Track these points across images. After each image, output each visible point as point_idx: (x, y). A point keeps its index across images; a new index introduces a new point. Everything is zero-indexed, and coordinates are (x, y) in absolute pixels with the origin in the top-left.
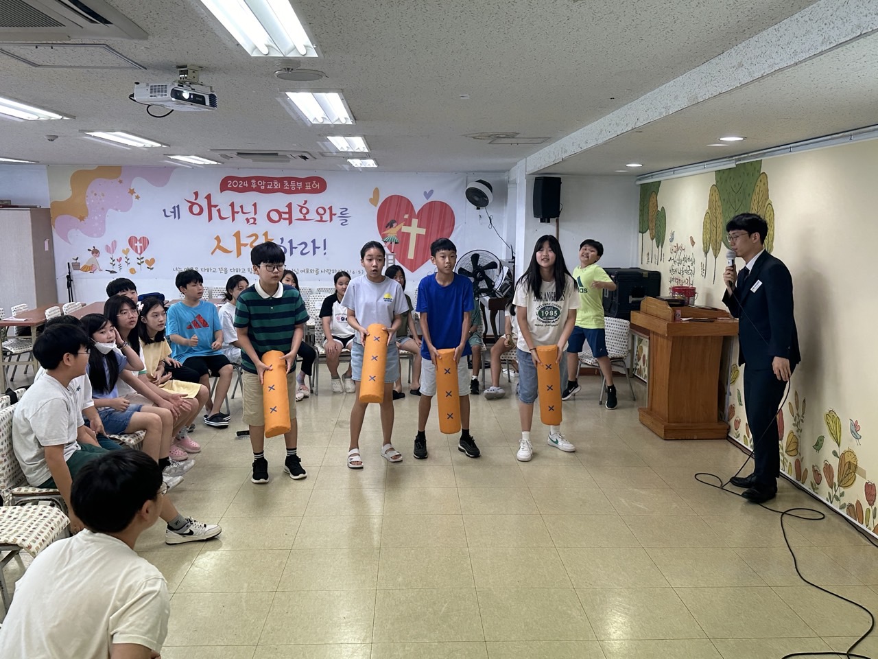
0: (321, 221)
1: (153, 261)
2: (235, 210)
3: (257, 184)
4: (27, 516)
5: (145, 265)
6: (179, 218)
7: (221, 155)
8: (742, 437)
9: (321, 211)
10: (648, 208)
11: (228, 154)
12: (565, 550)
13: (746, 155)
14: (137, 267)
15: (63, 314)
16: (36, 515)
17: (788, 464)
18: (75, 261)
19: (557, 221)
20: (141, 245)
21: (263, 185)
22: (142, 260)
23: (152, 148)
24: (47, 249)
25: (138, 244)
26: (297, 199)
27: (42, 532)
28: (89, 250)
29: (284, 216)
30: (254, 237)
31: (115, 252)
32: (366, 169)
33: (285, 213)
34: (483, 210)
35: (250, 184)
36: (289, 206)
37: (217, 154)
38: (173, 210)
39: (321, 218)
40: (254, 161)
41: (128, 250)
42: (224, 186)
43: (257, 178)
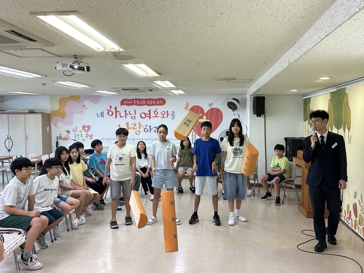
0: (163, 117)
1: (92, 135)
2: (127, 113)
3: (136, 102)
4: (7, 238)
5: (89, 137)
6: (103, 117)
7: (116, 90)
8: (343, 217)
9: (163, 113)
10: (307, 110)
11: (118, 89)
12: (241, 264)
13: (340, 85)
14: (85, 138)
15: (49, 158)
16: (11, 238)
17: (360, 229)
18: (60, 136)
19: (265, 116)
20: (87, 128)
21: (139, 102)
22: (87, 135)
23: (86, 88)
24: (48, 130)
25: (86, 129)
26: (153, 108)
27: (12, 244)
28: (66, 131)
29: (147, 115)
30: (134, 125)
31: (77, 131)
32: (180, 95)
33: (148, 114)
34: (235, 112)
35: (133, 102)
36: (150, 111)
37: (114, 90)
38: (101, 114)
39: (163, 116)
40: (131, 92)
41: (82, 131)
42: (122, 103)
43: (136, 100)
